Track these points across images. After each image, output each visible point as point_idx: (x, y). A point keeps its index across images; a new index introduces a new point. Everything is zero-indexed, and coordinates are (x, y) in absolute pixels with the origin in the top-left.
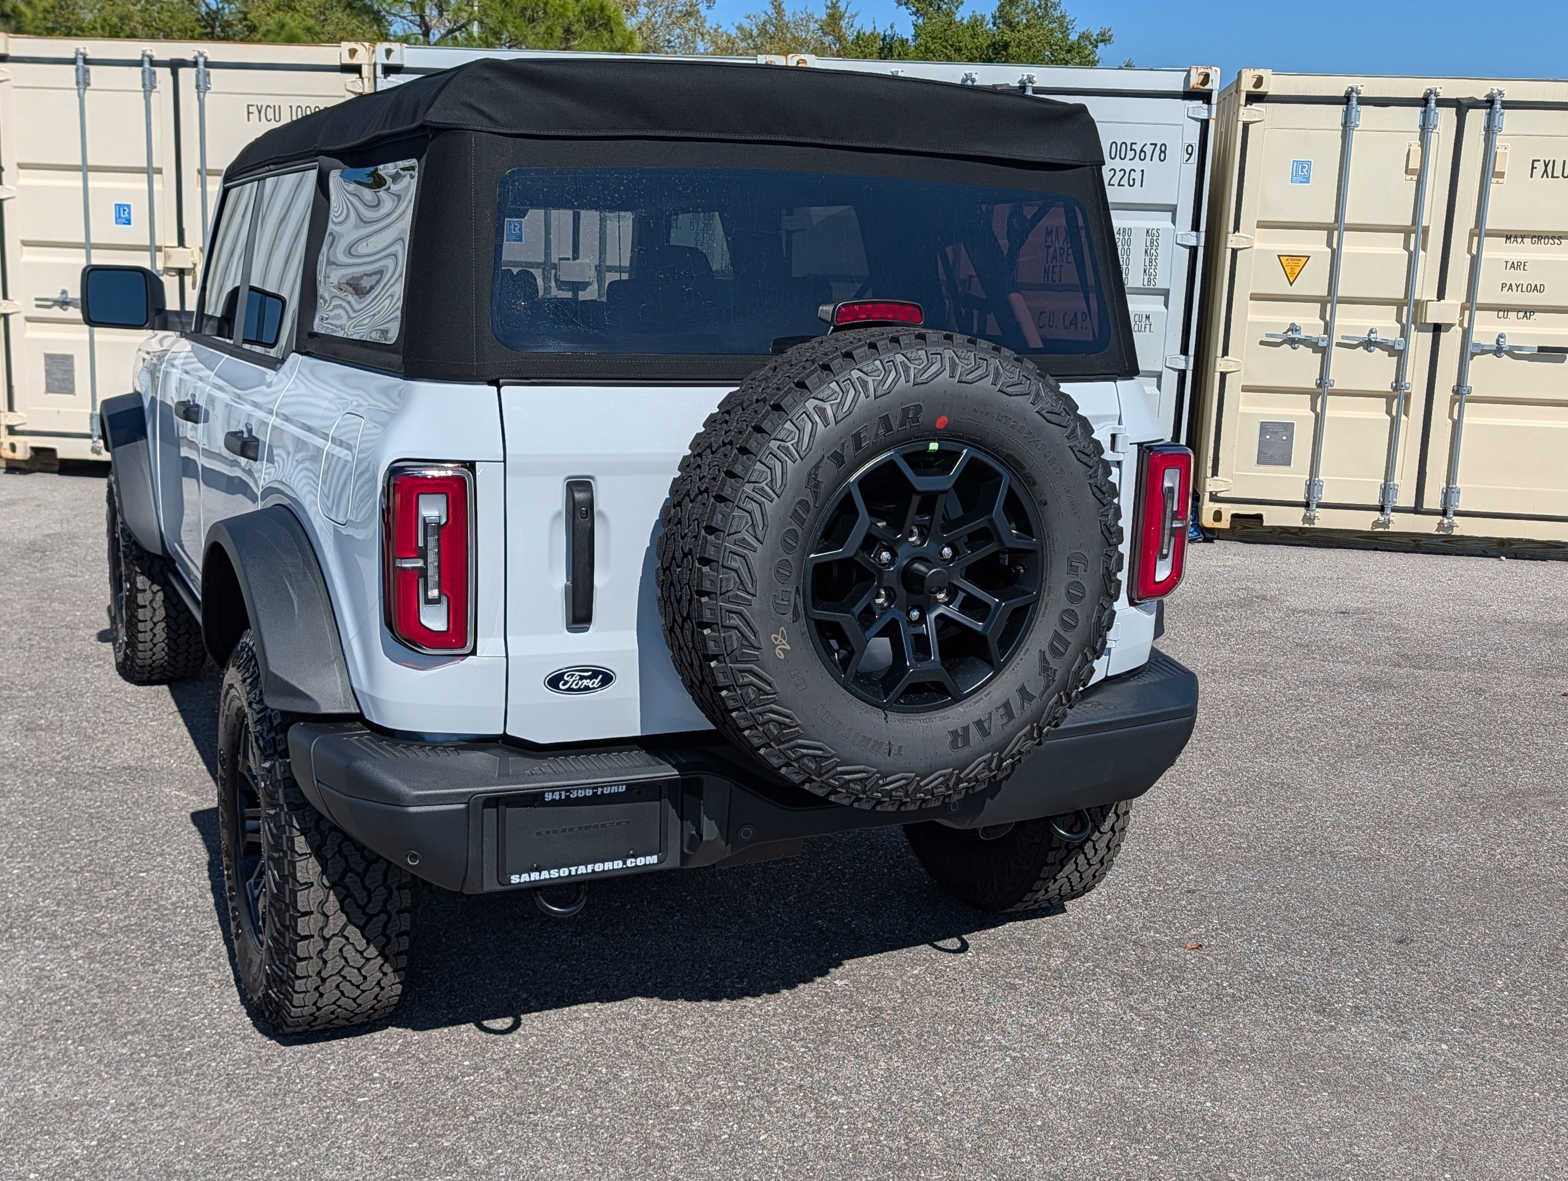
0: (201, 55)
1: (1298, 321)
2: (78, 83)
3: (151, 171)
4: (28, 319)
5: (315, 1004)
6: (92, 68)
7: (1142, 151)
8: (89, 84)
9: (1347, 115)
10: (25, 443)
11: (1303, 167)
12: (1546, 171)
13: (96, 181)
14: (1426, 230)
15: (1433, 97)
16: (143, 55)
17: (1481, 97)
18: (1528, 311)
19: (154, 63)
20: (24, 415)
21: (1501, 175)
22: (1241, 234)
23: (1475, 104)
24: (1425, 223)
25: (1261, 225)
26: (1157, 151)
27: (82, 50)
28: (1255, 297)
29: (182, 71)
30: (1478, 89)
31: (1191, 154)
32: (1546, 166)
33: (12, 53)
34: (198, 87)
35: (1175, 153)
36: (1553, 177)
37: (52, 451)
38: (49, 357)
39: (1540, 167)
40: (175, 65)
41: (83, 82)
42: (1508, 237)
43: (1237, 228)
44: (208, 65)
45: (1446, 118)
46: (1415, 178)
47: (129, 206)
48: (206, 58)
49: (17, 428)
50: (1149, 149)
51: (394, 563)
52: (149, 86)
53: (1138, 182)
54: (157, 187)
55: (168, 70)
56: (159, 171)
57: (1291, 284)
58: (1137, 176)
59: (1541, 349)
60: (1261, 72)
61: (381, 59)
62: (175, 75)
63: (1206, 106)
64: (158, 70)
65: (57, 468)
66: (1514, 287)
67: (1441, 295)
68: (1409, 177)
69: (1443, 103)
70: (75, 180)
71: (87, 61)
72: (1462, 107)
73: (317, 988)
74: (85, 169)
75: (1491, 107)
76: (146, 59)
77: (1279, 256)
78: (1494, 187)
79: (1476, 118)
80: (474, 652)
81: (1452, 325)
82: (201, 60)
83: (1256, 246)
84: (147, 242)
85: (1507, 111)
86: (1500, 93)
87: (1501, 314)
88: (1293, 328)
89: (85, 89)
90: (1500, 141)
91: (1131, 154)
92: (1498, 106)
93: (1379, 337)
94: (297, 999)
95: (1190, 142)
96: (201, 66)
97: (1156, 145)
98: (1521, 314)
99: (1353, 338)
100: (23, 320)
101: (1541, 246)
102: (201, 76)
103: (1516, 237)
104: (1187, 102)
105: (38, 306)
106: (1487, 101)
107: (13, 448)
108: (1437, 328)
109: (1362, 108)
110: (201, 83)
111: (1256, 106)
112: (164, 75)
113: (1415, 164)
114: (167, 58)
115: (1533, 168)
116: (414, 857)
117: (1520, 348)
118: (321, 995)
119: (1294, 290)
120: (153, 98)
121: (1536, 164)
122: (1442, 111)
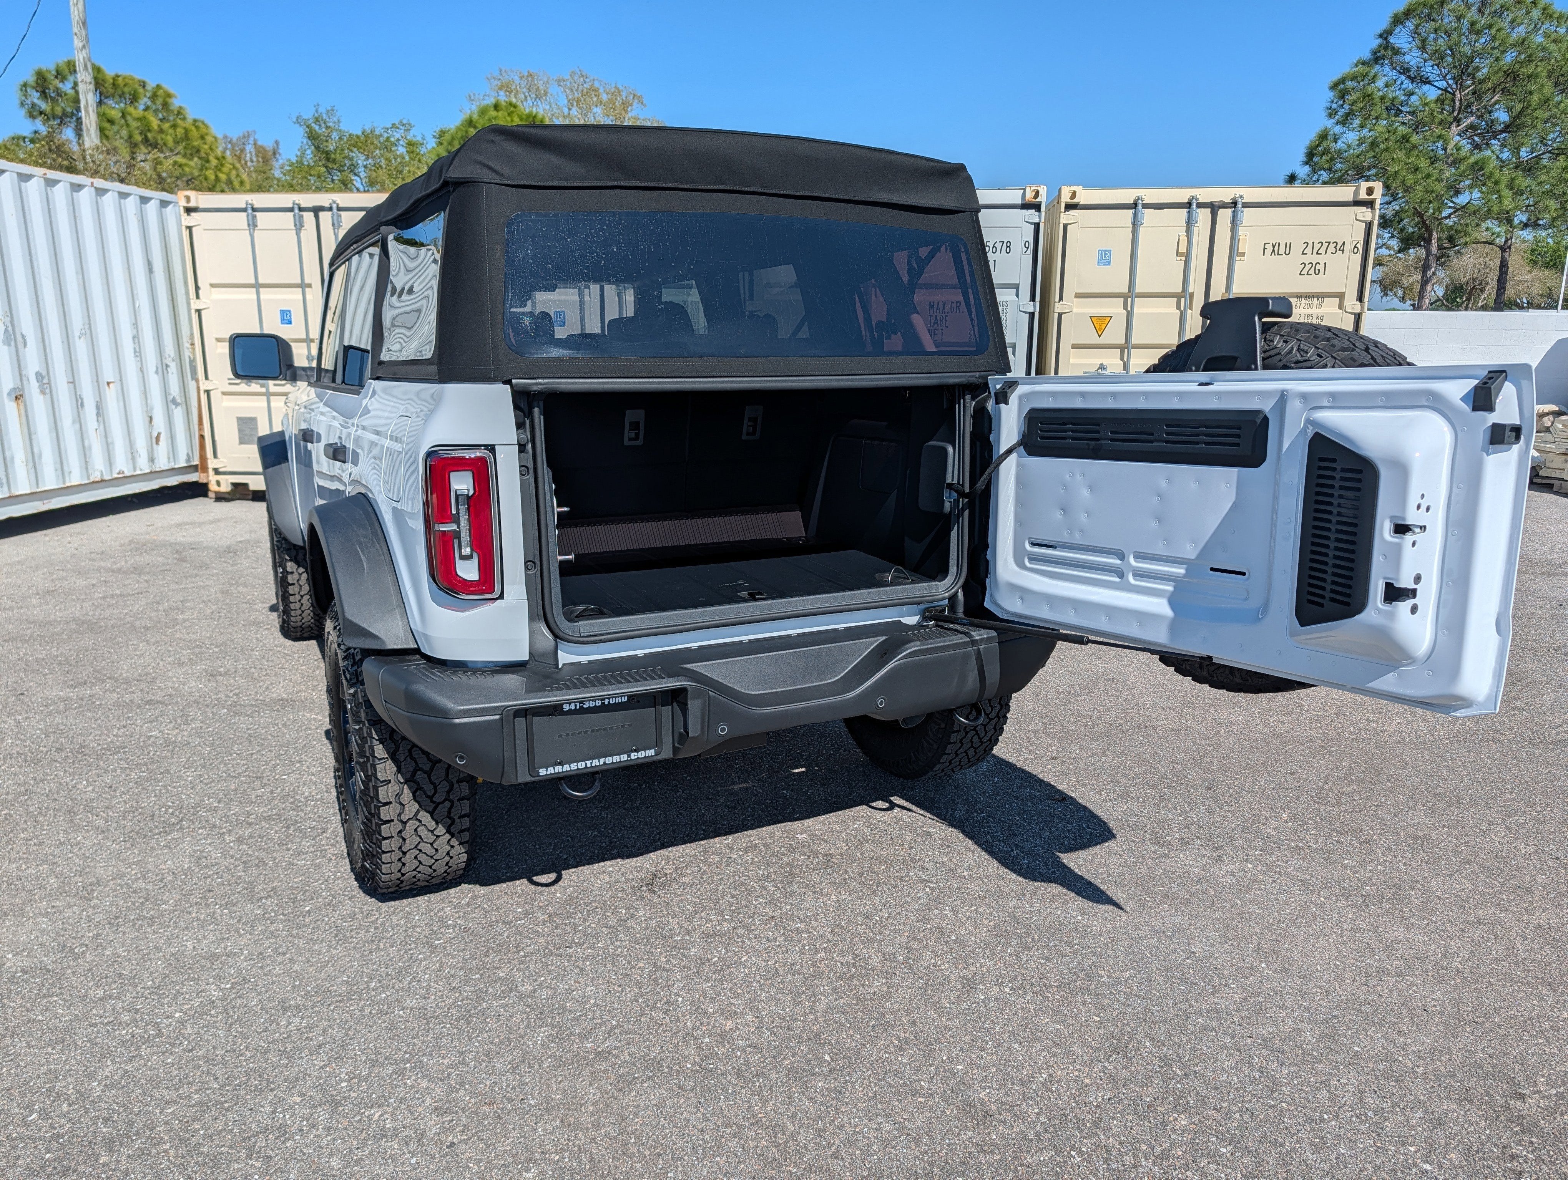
0: (334, 202)
1: (1105, 362)
2: (249, 225)
3: (303, 286)
4: (224, 393)
5: (399, 871)
6: (258, 214)
7: (994, 247)
8: (256, 226)
9: (1135, 216)
10: (227, 480)
11: (1106, 254)
12: (1273, 251)
13: (265, 294)
14: (1191, 295)
15: (1194, 201)
16: (294, 204)
17: (1228, 200)
19: (301, 209)
20: (225, 460)
21: (1243, 254)
22: (1064, 302)
23: (1224, 206)
24: (1191, 290)
25: (1078, 296)
26: (1005, 247)
27: (250, 202)
28: (1075, 347)
29: (322, 214)
30: (1225, 194)
31: (1028, 247)
32: (1274, 247)
33: (201, 206)
34: (333, 225)
35: (1017, 247)
36: (1278, 254)
37: (245, 485)
38: (240, 420)
39: (1269, 248)
40: (317, 210)
41: (253, 225)
43: (1061, 299)
44: (339, 209)
45: (1204, 215)
46: (1183, 259)
47: (290, 311)
48: (338, 205)
49: (221, 470)
50: (998, 245)
51: (434, 527)
52: (299, 226)
53: (993, 269)
54: (308, 297)
55: (312, 214)
56: (310, 286)
57: (1100, 336)
58: (992, 265)
60: (1074, 188)
62: (317, 217)
63: (1037, 213)
64: (305, 214)
65: (251, 497)
68: (1179, 259)
69: (1201, 205)
70: (251, 294)
71: (254, 210)
72: (1214, 208)
73: (400, 860)
74: (257, 286)
75: (1235, 207)
76: (296, 206)
77: (1090, 317)
78: (1238, 264)
79: (1225, 215)
80: (501, 597)
82: (334, 206)
83: (1075, 310)
84: (304, 337)
85: (1246, 209)
86: (1241, 197)
88: (1102, 367)
89: (254, 229)
90: (1241, 231)
92: (1239, 206)
94: (385, 868)
95: (1027, 239)
96: (335, 210)
97: (1004, 243)
100: (220, 394)
102: (335, 217)
104: (1024, 211)
105: (230, 384)
106: (1232, 203)
107: (218, 483)
109: (1146, 211)
110: (335, 222)
111: (1072, 212)
112: (309, 217)
113: (1183, 249)
114: (310, 205)
115: (1265, 249)
116: (461, 758)
118: (404, 864)
119: (1102, 341)
120: (302, 234)
121: (1267, 246)
122: (1201, 211)
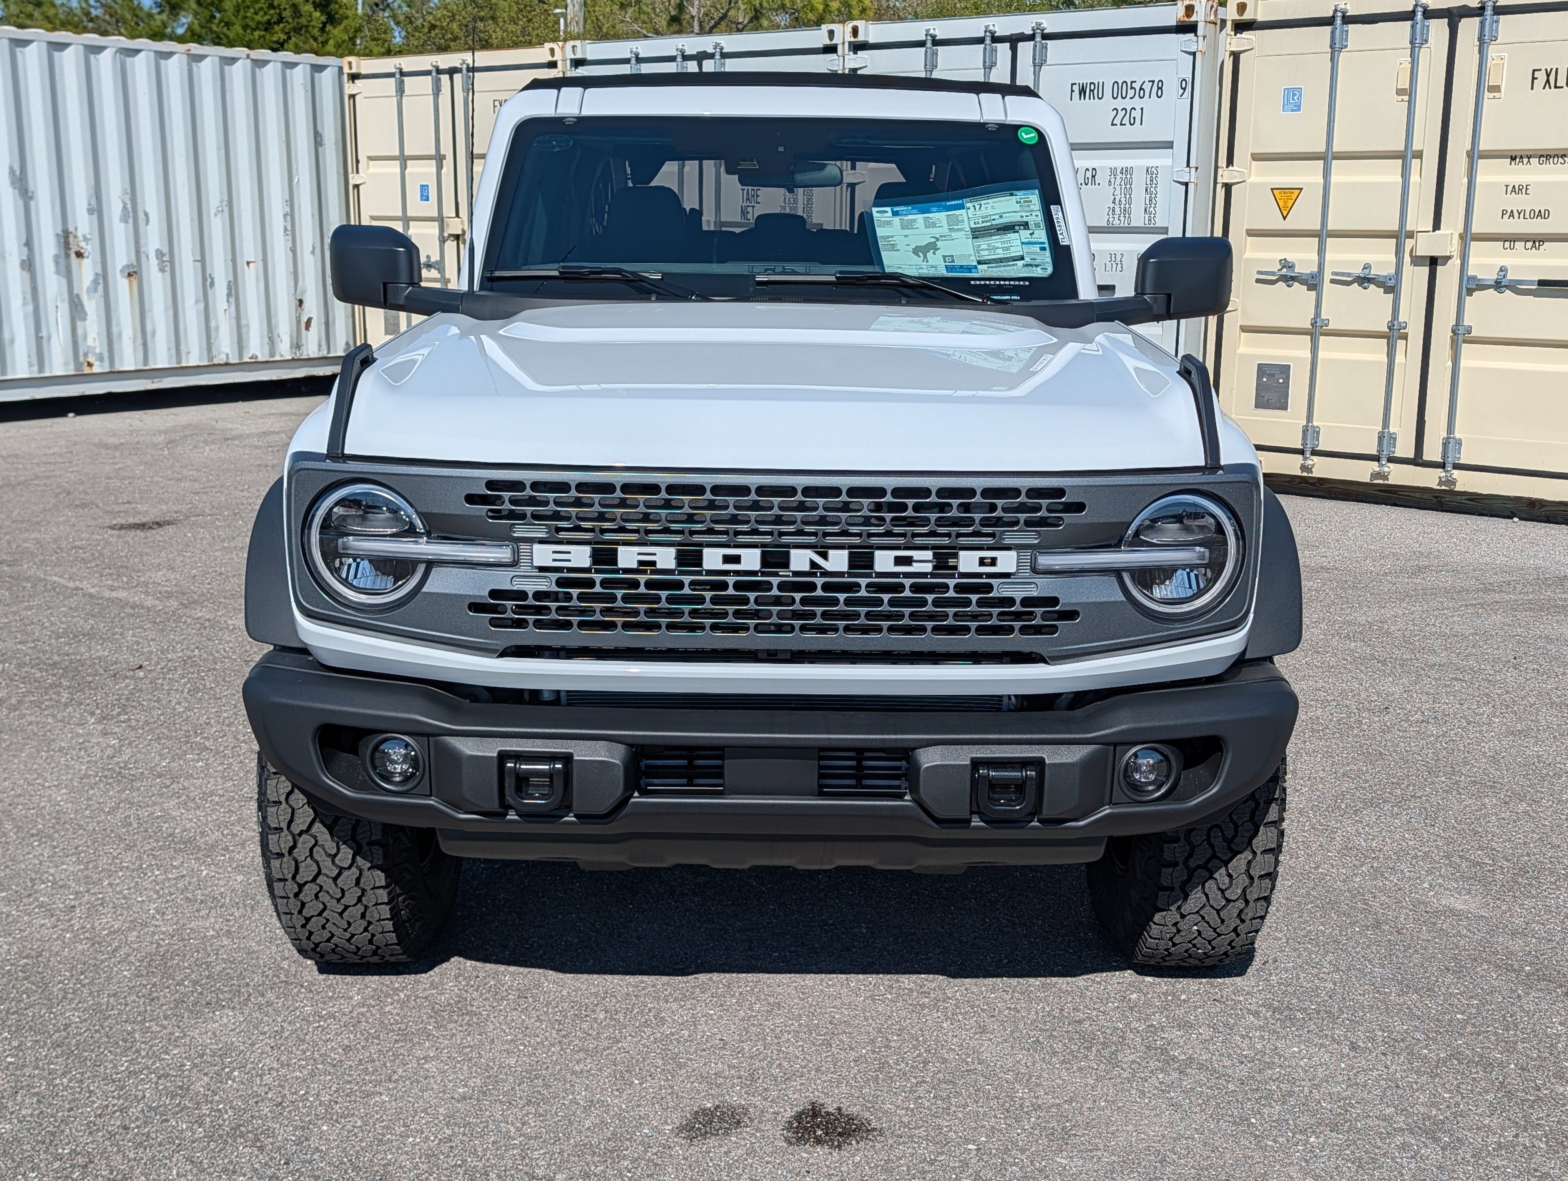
0: (465, 62)
1: (1290, 257)
2: (398, 91)
3: (439, 157)
6: (406, 79)
7: (1141, 89)
8: (404, 92)
9: (1334, 35)
11: (1294, 95)
12: (1548, 81)
13: (409, 167)
14: (1419, 155)
15: (1419, 9)
16: (432, 66)
17: (1474, 4)
18: (1537, 241)
19: (439, 71)
21: (1496, 89)
22: (1235, 168)
23: (1466, 12)
24: (1416, 147)
25: (1256, 157)
26: (1155, 88)
27: (399, 66)
28: (1251, 233)
29: (455, 77)
31: (1184, 89)
32: (1548, 75)
33: (362, 72)
34: (463, 88)
35: (1172, 88)
36: (1556, 87)
39: (1541, 77)
40: (451, 72)
41: (401, 90)
42: (1513, 158)
43: (1230, 162)
44: (469, 70)
45: (1437, 30)
46: (1406, 98)
47: (427, 186)
48: (467, 65)
50: (1147, 87)
52: (436, 90)
53: (1138, 120)
54: (443, 170)
55: (447, 76)
56: (444, 157)
57: (1285, 218)
58: (1136, 114)
59: (1541, 283)
61: (570, 55)
62: (451, 79)
63: (1193, 38)
64: (441, 77)
66: (1516, 214)
67: (1437, 226)
68: (1400, 98)
70: (397, 167)
71: (402, 74)
72: (1452, 17)
74: (402, 158)
75: (1483, 15)
76: (434, 69)
77: (1272, 189)
78: (1491, 104)
79: (1468, 28)
81: (1449, 258)
83: (1250, 179)
84: (436, 214)
85: (1499, 17)
87: (1507, 244)
88: (1286, 264)
89: (401, 96)
90: (1494, 53)
91: (1131, 93)
92: (1490, 12)
93: (1374, 272)
95: (1184, 76)
96: (465, 71)
97: (1153, 82)
98: (1529, 245)
99: (1349, 275)
101: (1550, 166)
102: (465, 79)
103: (1521, 157)
104: (1180, 36)
106: (1478, 8)
108: (1433, 262)
109: (1349, 27)
110: (465, 85)
111: (1246, 35)
112: (445, 80)
113: (1405, 83)
114: (446, 67)
115: (1534, 78)
117: (1521, 282)
119: (1290, 224)
120: (440, 99)
121: (1537, 74)
122: (1433, 23)
